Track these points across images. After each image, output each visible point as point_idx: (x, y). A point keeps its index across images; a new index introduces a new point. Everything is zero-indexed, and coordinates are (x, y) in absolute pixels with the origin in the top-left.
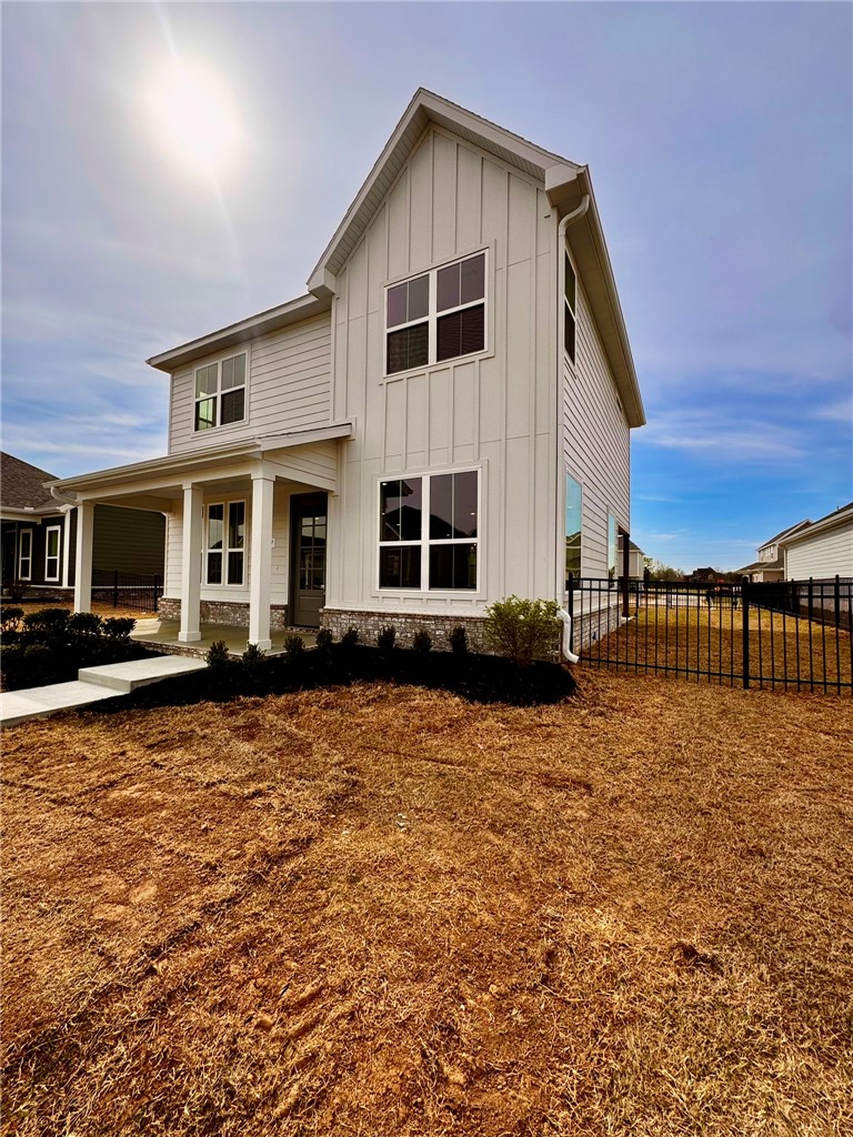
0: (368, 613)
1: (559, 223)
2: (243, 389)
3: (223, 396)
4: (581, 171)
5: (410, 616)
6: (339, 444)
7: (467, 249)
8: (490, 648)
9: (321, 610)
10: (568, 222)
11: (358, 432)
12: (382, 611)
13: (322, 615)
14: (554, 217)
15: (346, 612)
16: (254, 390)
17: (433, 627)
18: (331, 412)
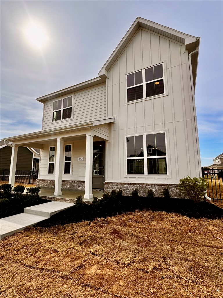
0: (124, 183)
1: (188, 55)
2: (71, 107)
3: (63, 110)
4: (198, 39)
5: (141, 184)
6: (110, 125)
7: (155, 62)
8: (175, 196)
9: (104, 183)
10: (192, 54)
11: (117, 120)
12: (129, 182)
13: (105, 184)
14: (187, 53)
15: (115, 183)
16: (75, 108)
17: (151, 188)
18: (107, 114)
